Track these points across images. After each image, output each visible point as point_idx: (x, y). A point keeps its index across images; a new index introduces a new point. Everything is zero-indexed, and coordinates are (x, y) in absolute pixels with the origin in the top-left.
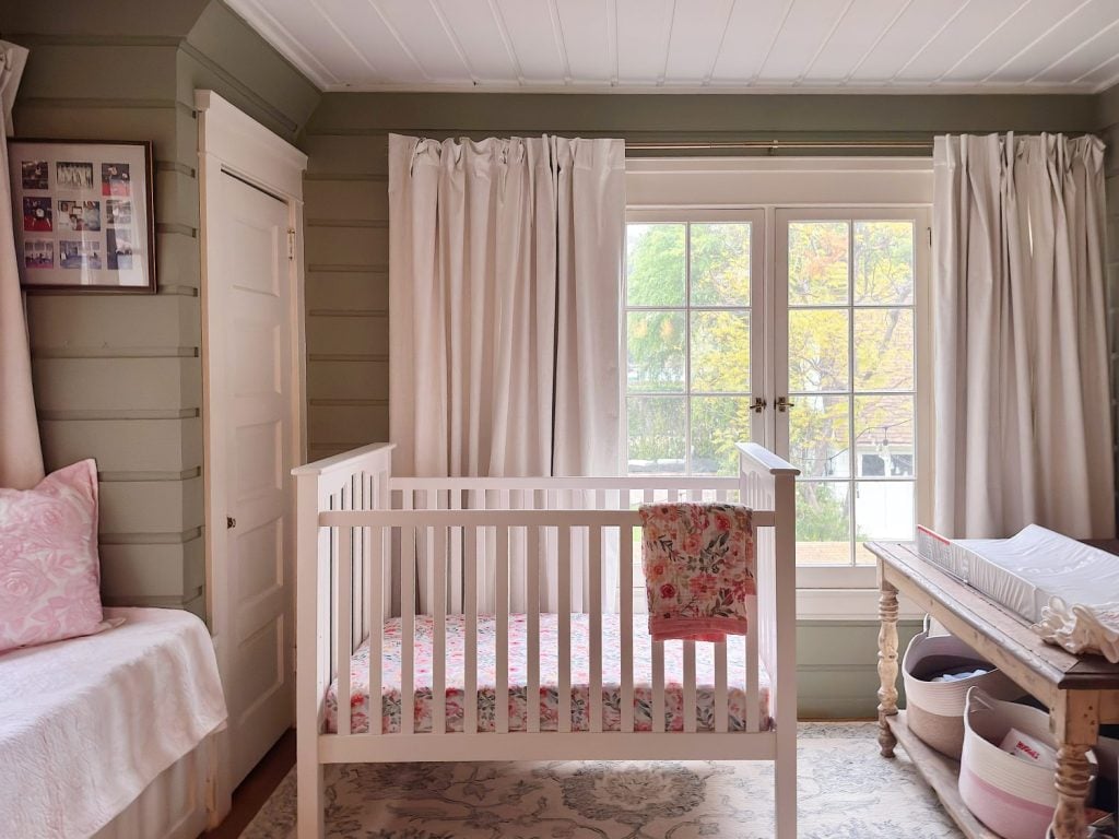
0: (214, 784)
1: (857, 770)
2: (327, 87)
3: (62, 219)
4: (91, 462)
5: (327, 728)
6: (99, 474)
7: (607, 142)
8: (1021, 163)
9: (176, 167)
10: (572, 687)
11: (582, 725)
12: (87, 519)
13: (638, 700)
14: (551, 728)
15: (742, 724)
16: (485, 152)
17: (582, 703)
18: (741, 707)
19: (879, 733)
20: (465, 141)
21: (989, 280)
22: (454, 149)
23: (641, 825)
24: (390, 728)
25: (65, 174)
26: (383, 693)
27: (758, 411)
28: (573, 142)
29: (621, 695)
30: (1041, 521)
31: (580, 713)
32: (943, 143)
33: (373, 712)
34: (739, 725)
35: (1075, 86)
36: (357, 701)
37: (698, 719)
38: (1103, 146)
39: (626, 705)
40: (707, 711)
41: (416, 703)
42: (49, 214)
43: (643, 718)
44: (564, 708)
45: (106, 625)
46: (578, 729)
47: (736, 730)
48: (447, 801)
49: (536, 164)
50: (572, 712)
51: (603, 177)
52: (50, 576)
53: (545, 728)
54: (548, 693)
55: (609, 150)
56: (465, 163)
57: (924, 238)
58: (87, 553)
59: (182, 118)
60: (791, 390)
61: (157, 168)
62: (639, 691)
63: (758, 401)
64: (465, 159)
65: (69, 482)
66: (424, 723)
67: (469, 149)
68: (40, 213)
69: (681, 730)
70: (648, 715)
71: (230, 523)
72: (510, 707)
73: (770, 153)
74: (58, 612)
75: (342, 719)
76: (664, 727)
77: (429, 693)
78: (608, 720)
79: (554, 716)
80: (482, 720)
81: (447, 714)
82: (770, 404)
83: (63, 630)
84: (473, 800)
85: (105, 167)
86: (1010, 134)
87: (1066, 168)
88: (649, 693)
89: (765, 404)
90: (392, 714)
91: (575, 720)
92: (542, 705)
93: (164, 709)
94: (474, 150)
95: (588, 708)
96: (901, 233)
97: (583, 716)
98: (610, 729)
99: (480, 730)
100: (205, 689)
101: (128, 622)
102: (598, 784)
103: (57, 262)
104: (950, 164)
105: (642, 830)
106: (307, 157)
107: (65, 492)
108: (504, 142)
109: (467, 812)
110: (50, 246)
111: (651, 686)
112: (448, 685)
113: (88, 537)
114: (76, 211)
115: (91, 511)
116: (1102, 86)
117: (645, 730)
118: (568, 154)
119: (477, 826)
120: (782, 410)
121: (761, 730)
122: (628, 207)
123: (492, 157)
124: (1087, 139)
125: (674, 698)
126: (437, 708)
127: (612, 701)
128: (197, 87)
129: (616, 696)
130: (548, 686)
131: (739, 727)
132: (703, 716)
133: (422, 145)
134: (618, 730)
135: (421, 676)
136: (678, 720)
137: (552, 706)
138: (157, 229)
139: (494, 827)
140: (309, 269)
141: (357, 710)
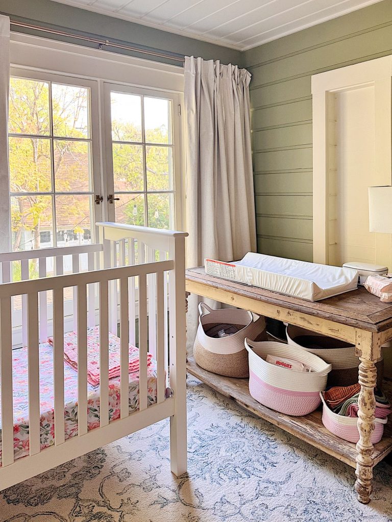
10: (41, 416)
11: (48, 443)
13: (90, 409)
15: (154, 399)
17: (49, 426)
18: (154, 389)
27: (98, 203)
29: (78, 410)
31: (47, 434)
32: (189, 61)
34: (152, 399)
37: (130, 406)
38: (250, 75)
39: (82, 415)
40: (135, 399)
43: (94, 420)
44: (34, 435)
46: (46, 447)
47: (152, 404)
50: (41, 436)
53: (18, 457)
54: (21, 428)
60: (116, 190)
62: (90, 402)
63: (98, 197)
69: (119, 417)
70: (97, 416)
76: (108, 421)
78: (69, 431)
79: (26, 444)
82: (105, 199)
86: (218, 62)
88: (97, 400)
89: (102, 199)
91: (43, 441)
92: (15, 439)
95: (53, 428)
97: (49, 436)
98: (70, 437)
104: (193, 72)
111: (98, 395)
117: (96, 427)
120: (112, 202)
124: (245, 71)
125: (114, 398)
127: (71, 416)
129: (73, 411)
130: (19, 423)
131: (152, 402)
132: (132, 403)
134: (76, 435)
136: (117, 412)
137: (24, 437)
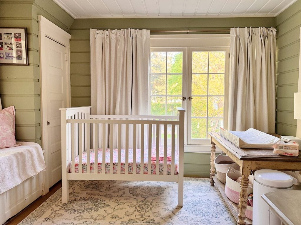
0: (44, 185)
1: (204, 188)
2: (75, 18)
3: (5, 47)
4: (13, 106)
5: (69, 172)
6: (15, 110)
7: (145, 30)
8: (253, 35)
9: (33, 34)
10: (129, 163)
11: (131, 172)
12: (12, 120)
13: (145, 167)
15: (170, 173)
16: (114, 33)
17: (131, 167)
18: (170, 169)
19: (210, 180)
20: (109, 30)
21: (244, 66)
22: (106, 32)
23: (146, 198)
24: (84, 172)
25: (6, 36)
26: (83, 163)
27: (184, 100)
28: (136, 30)
29: (140, 165)
30: (255, 128)
32: (233, 30)
33: (80, 168)
34: (169, 173)
35: (269, 15)
36: (76, 165)
37: (159, 171)
38: (276, 30)
39: (142, 168)
40: (162, 169)
41: (90, 166)
42: (2, 46)
43: (146, 171)
44: (126, 168)
45: (17, 145)
48: (101, 192)
49: (127, 36)
50: (129, 169)
51: (144, 40)
52: (2, 132)
53: (122, 173)
54: (123, 165)
55: (146, 33)
56: (109, 36)
57: (228, 56)
58: (12, 128)
59: (34, 23)
61: (28, 34)
62: (145, 164)
63: (184, 97)
64: (109, 35)
65: (8, 111)
66: (93, 171)
67: (110, 32)
69: (155, 174)
70: (147, 170)
71: (48, 123)
72: (113, 168)
73: (188, 33)
74: (4, 141)
75: (73, 169)
76: (151, 173)
77: (94, 164)
78: (137, 171)
79: (124, 170)
80: (106, 171)
81: (98, 169)
82: (187, 98)
83: (5, 145)
84: (107, 192)
85: (15, 34)
86: (251, 27)
87: (265, 36)
88: (147, 165)
90: (85, 169)
91: (129, 171)
92: (121, 167)
93: (29, 164)
94: (112, 33)
95: (132, 168)
96: (222, 54)
97: (131, 170)
98: (138, 173)
99: (106, 173)
100: (40, 161)
101: (22, 145)
102: (138, 189)
103: (4, 58)
104: (234, 35)
105: (146, 199)
106: (71, 35)
107: (7, 113)
108: (119, 30)
109: (105, 194)
110: (3, 54)
111: (148, 163)
112: (98, 162)
113: (12, 124)
114: (9, 45)
115: (13, 117)
116: (276, 14)
117: (147, 174)
118: (135, 33)
119: (107, 197)
120: (190, 100)
121: (175, 174)
122: (151, 48)
123: (116, 34)
124: (272, 28)
125: (154, 166)
126: (95, 167)
127: (139, 167)
128: (38, 15)
129: (139, 165)
130: (123, 163)
132: (161, 171)
133: (99, 31)
134: (140, 174)
135: (92, 160)
136: (154, 171)
137: (124, 167)
138: (28, 49)
139: (111, 197)
140: (71, 63)
141: (76, 167)
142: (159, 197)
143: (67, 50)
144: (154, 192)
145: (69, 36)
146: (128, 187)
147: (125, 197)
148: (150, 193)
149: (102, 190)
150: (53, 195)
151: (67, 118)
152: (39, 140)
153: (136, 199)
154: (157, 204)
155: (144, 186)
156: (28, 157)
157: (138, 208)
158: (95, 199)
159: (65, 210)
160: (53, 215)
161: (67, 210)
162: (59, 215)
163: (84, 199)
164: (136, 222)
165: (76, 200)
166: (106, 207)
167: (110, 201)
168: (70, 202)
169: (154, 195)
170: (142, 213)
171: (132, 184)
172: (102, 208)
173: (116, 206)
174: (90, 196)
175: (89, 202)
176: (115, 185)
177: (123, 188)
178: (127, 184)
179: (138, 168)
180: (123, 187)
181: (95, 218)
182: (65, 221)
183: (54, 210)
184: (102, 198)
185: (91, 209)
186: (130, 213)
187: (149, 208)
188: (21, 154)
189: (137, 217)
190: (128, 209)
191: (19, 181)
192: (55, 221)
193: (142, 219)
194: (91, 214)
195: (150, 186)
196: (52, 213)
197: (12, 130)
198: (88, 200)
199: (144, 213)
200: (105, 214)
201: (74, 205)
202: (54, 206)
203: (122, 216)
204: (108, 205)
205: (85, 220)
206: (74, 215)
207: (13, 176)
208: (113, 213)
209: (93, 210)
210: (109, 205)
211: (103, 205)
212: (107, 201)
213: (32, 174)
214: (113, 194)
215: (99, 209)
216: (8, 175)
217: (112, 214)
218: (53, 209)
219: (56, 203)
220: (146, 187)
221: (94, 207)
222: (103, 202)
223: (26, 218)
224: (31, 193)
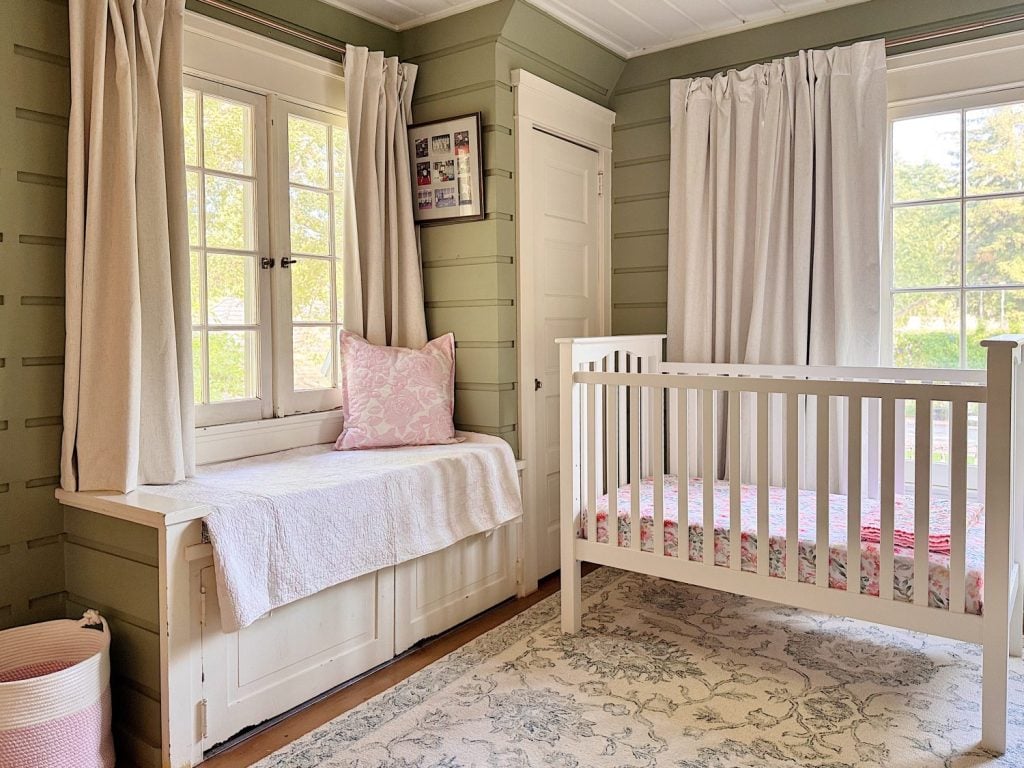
0: (523, 566)
2: (629, 55)
3: (435, 174)
4: (451, 334)
5: (582, 535)
6: (455, 343)
7: (863, 46)
9: (496, 128)
10: (770, 537)
11: (779, 572)
12: (446, 370)
13: (834, 560)
14: (753, 569)
15: (945, 602)
16: (748, 78)
17: (780, 553)
18: (945, 585)
20: (732, 73)
22: (721, 81)
23: (848, 682)
24: (624, 543)
25: (438, 143)
26: (618, 515)
28: (830, 53)
29: (816, 552)
31: (778, 562)
33: (611, 528)
34: (942, 602)
36: (600, 518)
37: (895, 588)
39: (822, 563)
40: (906, 582)
41: (642, 527)
42: (429, 173)
43: (837, 576)
44: (762, 552)
45: (453, 440)
46: (776, 575)
47: (939, 607)
48: (686, 623)
49: (795, 79)
50: (771, 559)
51: (861, 80)
52: (421, 402)
53: (746, 568)
54: (749, 539)
55: (870, 52)
56: (732, 93)
58: (445, 391)
59: (500, 93)
61: (484, 129)
62: (834, 551)
64: (732, 89)
65: (439, 348)
66: (648, 544)
67: (734, 78)
68: (425, 173)
69: (877, 595)
70: (843, 574)
71: (538, 385)
72: (716, 545)
74: (425, 426)
75: (591, 530)
76: (859, 590)
77: (652, 521)
78: (804, 572)
79: (753, 560)
80: (692, 551)
81: (665, 541)
85: (456, 134)
88: (845, 555)
90: (625, 533)
91: (773, 566)
92: (743, 547)
93: (475, 495)
94: (740, 79)
95: (785, 558)
97: (780, 565)
98: (806, 581)
99: (691, 559)
100: (508, 491)
101: (467, 440)
102: (825, 644)
103: (434, 204)
105: (847, 686)
106: (614, 114)
107: (435, 352)
108: (765, 66)
109: (697, 633)
110: (430, 194)
111: (846, 549)
112: (666, 518)
113: (447, 382)
114: (442, 168)
115: (450, 365)
117: (841, 588)
118: (826, 63)
119: (701, 645)
121: (967, 612)
122: (890, 105)
123: (756, 81)
125: (870, 563)
126: (657, 533)
127: (808, 555)
128: (512, 69)
129: (811, 552)
130: (749, 533)
131: (941, 604)
132: (902, 586)
133: (695, 84)
134: (814, 583)
135: (646, 508)
136: (874, 584)
137: (752, 550)
138: (484, 173)
139: (715, 648)
140: (615, 202)
141: (601, 525)
142: (902, 689)
143: (604, 162)
144: (889, 670)
145: (610, 117)
146: (786, 629)
147: (766, 660)
148: (867, 668)
149: (691, 619)
150: (544, 601)
151: (576, 369)
152: (511, 432)
153: (804, 675)
154: (888, 715)
155: (850, 638)
156: (472, 475)
157: (802, 709)
158: (662, 642)
159: (562, 654)
160: (528, 658)
161: (568, 655)
162: (542, 663)
163: (628, 634)
164: (781, 757)
165: (602, 630)
166: (689, 678)
167: (710, 661)
168: (584, 632)
169: (884, 680)
170: (812, 729)
171: (805, 623)
172: (675, 676)
173: (722, 682)
174: (647, 628)
175: (639, 646)
176: (741, 611)
177: (765, 627)
178: (787, 618)
179: (805, 562)
180: (770, 624)
181: (642, 701)
182: (555, 687)
183: (535, 645)
184: (686, 644)
185: (641, 670)
186: (767, 720)
187: (847, 722)
188: (457, 464)
189: (789, 740)
190: (763, 701)
191: (447, 540)
192: (529, 677)
193: (806, 751)
194: (636, 686)
195: (877, 641)
196: (527, 652)
197: (446, 397)
198: (638, 639)
199: (822, 735)
200: (679, 699)
201: (591, 645)
202: (536, 635)
203: (734, 721)
204: (696, 673)
205: (610, 700)
206: (583, 675)
207: (431, 521)
208: (707, 703)
209: (644, 676)
210: (701, 674)
211: (680, 667)
212: (697, 658)
213: (482, 524)
214: (727, 642)
215: (665, 676)
216: (419, 518)
217: (701, 706)
218: (532, 640)
219: (545, 627)
220: (859, 643)
221: (651, 668)
222: (684, 659)
223: (460, 650)
224: (483, 580)
